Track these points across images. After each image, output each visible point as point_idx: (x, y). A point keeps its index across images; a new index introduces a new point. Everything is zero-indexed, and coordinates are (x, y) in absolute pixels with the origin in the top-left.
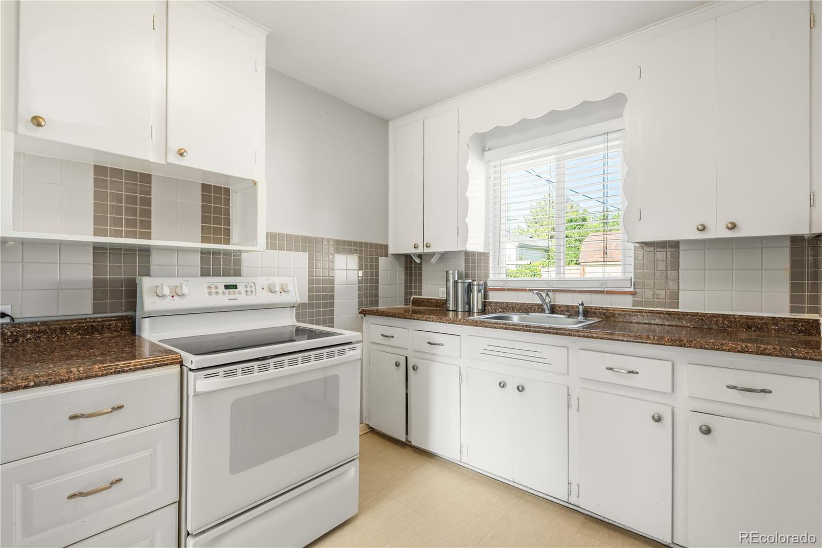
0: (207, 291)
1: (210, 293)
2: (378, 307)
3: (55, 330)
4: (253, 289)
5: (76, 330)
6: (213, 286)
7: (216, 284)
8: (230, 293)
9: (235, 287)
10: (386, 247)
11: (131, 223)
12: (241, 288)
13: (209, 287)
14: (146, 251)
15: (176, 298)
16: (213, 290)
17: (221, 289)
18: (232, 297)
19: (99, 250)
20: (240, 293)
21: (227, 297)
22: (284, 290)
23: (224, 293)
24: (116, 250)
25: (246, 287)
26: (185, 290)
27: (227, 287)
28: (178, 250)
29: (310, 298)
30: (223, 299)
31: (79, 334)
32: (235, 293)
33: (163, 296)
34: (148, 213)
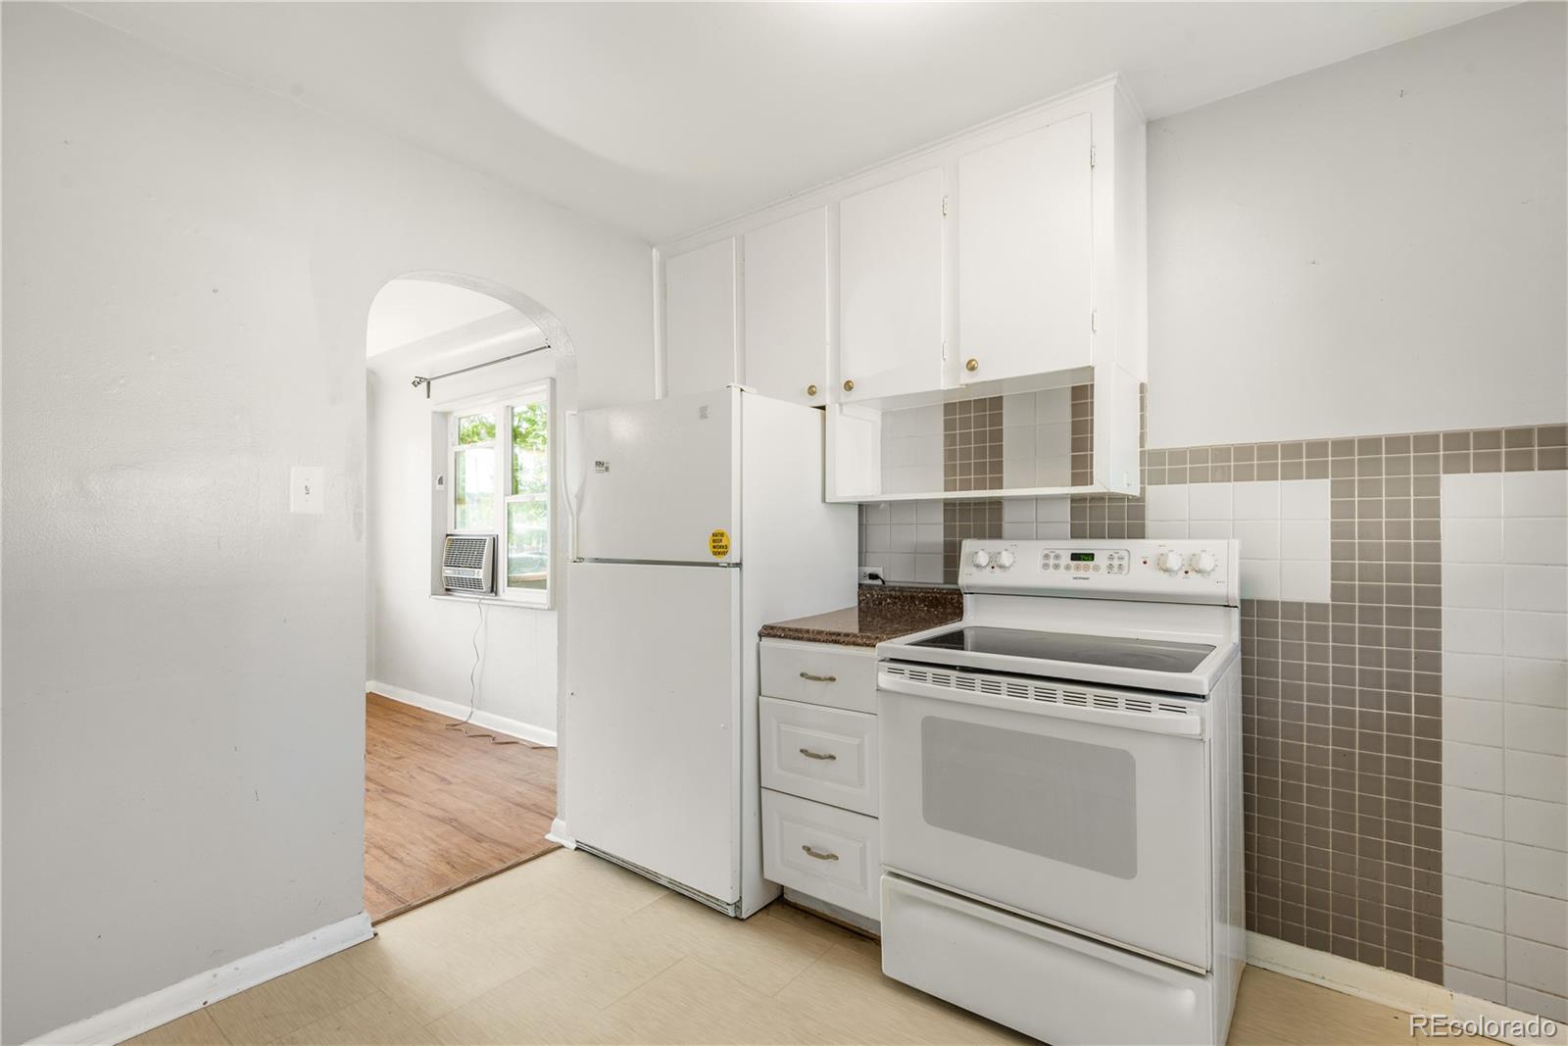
0: (1040, 561)
1: (1046, 566)
3: (906, 597)
4: (1124, 563)
5: (923, 600)
6: (1052, 555)
7: (1057, 552)
8: (1077, 568)
9: (1090, 557)
11: (980, 468)
12: (1101, 559)
13: (1047, 556)
14: (997, 504)
15: (996, 569)
16: (1052, 562)
17: (1066, 559)
18: (1082, 574)
19: (949, 506)
20: (1097, 568)
21: (1073, 573)
22: (1192, 568)
23: (1068, 567)
24: (965, 504)
25: (1111, 557)
26: (1006, 559)
27: (1075, 557)
28: (1037, 499)
29: (1336, 592)
30: (1067, 577)
31: (925, 606)
32: (1086, 568)
33: (978, 566)
34: (998, 451)
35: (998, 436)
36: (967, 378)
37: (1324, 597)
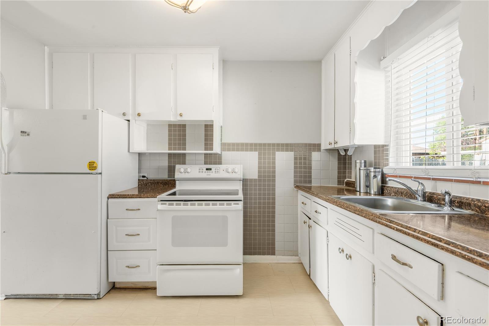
0: (198, 171)
1: (199, 172)
2: (311, 184)
3: (156, 183)
4: (219, 171)
5: (161, 183)
6: (201, 169)
7: (202, 168)
8: (208, 172)
9: (210, 169)
10: (319, 145)
11: (179, 144)
12: (213, 170)
13: (200, 169)
14: (184, 155)
15: (186, 173)
16: (201, 171)
17: (205, 170)
18: (209, 174)
19: (170, 155)
20: (212, 172)
21: (207, 174)
22: (233, 172)
23: (205, 172)
24: (175, 154)
25: (216, 169)
26: (189, 170)
27: (207, 169)
28: (195, 154)
29: (259, 176)
30: (205, 175)
31: (162, 185)
32: (210, 172)
33: (181, 172)
34: (185, 140)
35: (185, 135)
36: (179, 118)
37: (257, 178)
